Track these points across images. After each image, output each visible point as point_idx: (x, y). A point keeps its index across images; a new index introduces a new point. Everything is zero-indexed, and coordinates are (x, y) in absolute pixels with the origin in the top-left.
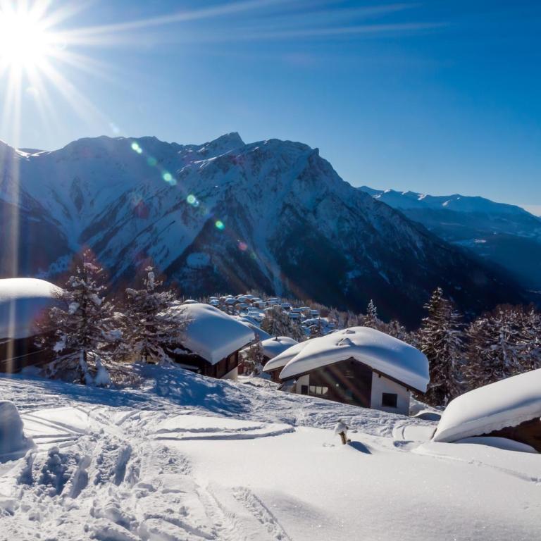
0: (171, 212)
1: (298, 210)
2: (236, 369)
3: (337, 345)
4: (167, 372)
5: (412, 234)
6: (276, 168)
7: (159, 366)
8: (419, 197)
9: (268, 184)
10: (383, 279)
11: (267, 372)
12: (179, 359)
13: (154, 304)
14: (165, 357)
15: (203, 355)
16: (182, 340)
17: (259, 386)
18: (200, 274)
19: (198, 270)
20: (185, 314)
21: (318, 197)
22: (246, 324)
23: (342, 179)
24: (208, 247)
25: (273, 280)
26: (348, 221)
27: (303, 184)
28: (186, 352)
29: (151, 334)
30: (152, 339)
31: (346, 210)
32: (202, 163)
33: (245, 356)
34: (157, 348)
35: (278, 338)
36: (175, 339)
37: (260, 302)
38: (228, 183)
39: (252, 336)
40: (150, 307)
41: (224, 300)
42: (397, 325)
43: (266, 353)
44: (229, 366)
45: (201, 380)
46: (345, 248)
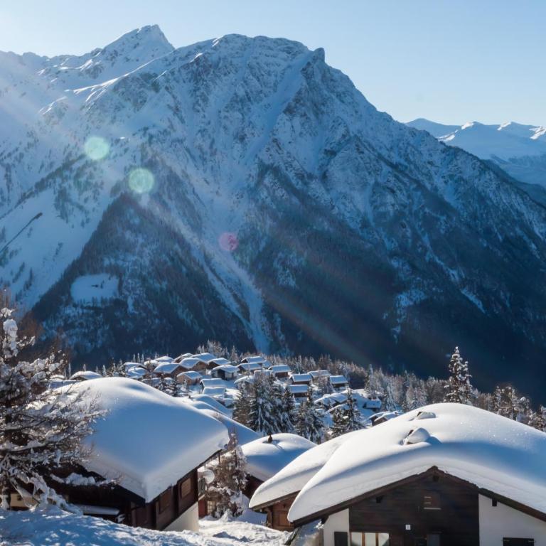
0: (31, 194)
1: (291, 175)
2: (195, 508)
3: (401, 443)
4: (55, 525)
5: (523, 209)
6: (241, 93)
7: (37, 514)
8: (533, 133)
9: (225, 128)
10: (471, 303)
11: (257, 509)
12: (77, 496)
13: (20, 385)
14: (49, 493)
15: (126, 485)
16: (82, 455)
17: (244, 539)
18: (100, 318)
19: (97, 310)
20: (86, 401)
21: (328, 148)
22: (207, 412)
23: (374, 108)
24: (113, 261)
25: (249, 320)
26: (393, 192)
27: (297, 121)
28: (92, 480)
29: (16, 448)
30: (20, 458)
31: (386, 169)
32: (88, 92)
33: (210, 478)
34: (30, 475)
35: (274, 436)
36: (68, 453)
37: (226, 366)
38: (146, 129)
39: (224, 437)
40: (11, 392)
41: (154, 366)
42: (513, 396)
43: (252, 469)
44: (181, 503)
45: (128, 536)
46: (390, 245)
